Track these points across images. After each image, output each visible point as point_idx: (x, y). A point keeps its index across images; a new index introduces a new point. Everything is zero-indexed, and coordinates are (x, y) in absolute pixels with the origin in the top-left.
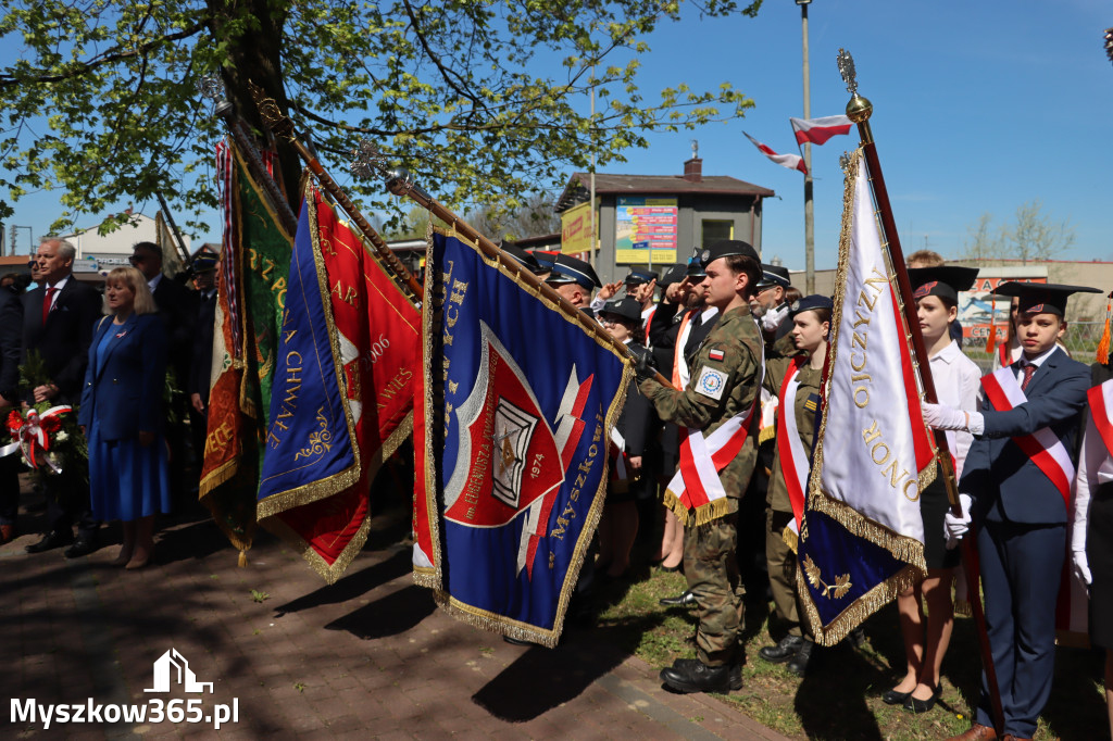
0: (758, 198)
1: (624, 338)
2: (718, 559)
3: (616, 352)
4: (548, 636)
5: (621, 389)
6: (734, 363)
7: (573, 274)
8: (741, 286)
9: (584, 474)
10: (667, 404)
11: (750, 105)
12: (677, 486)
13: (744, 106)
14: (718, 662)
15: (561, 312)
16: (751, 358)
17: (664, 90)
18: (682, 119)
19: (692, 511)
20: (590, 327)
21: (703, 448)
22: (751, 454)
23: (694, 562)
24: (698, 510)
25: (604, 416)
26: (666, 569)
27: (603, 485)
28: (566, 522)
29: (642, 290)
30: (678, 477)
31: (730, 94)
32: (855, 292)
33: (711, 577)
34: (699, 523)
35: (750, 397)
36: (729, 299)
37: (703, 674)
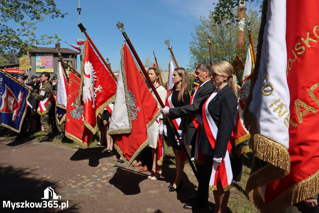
0: (76, 54)
2: (46, 120)
3: (27, 89)
5: (28, 94)
6: (46, 90)
7: (21, 77)
8: (47, 79)
9: (23, 107)
10: (36, 96)
11: (60, 40)
12: (39, 109)
14: (47, 137)
16: (49, 89)
18: (45, 43)
19: (41, 113)
20: (23, 85)
21: (42, 103)
22: (50, 104)
24: (42, 112)
25: (26, 98)
26: (42, 131)
28: (20, 114)
29: (35, 80)
31: (57, 37)
33: (45, 123)
34: (42, 114)
35: (49, 95)
36: (45, 81)
37: (46, 139)
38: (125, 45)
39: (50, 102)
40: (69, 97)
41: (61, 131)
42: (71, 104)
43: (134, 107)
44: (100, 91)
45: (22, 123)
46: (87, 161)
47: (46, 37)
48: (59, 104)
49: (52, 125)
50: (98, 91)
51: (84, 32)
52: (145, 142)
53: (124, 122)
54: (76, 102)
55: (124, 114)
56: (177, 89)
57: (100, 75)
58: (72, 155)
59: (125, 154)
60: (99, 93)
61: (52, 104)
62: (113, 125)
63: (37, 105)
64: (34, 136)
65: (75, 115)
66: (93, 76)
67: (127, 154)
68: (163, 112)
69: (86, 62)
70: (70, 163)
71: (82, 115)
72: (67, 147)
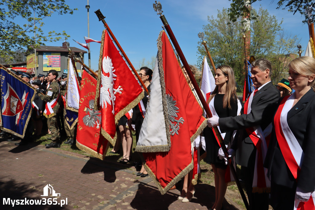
0: (83, 53)
1: (37, 88)
2: (53, 123)
3: (33, 89)
4: (23, 136)
5: (34, 95)
6: (54, 90)
7: (26, 75)
8: (55, 77)
9: (27, 109)
10: (42, 97)
11: (69, 37)
12: (45, 112)
13: (68, 37)
14: (55, 142)
15: (22, 82)
16: (56, 89)
17: (49, 32)
18: (53, 39)
19: (48, 116)
20: (28, 84)
21: (49, 105)
22: (58, 106)
23: (49, 125)
24: (49, 115)
25: (31, 99)
26: (49, 134)
27: (31, 111)
28: (24, 117)
29: (41, 78)
30: (45, 110)
31: (65, 33)
32: (70, 77)
33: (52, 127)
34: (49, 117)
35: (57, 96)
36: (53, 80)
37: (53, 144)
38: (164, 33)
39: (58, 103)
40: (82, 100)
41: (70, 136)
42: (84, 110)
43: (175, 117)
44: (121, 92)
45: (26, 127)
46: (102, 175)
47: (54, 34)
48: (69, 107)
49: (60, 129)
50: (118, 93)
51: (102, 21)
52: (189, 165)
53: (160, 137)
54: (89, 106)
55: (161, 126)
56: (221, 92)
57: (120, 74)
58: (83, 166)
59: (158, 178)
60: (119, 95)
61: (60, 106)
62: (144, 141)
63: (43, 106)
64: (40, 140)
65: (88, 121)
66: (112, 75)
67: (162, 178)
68: (211, 122)
69: (105, 57)
70: (82, 176)
71: (97, 122)
72: (77, 155)
